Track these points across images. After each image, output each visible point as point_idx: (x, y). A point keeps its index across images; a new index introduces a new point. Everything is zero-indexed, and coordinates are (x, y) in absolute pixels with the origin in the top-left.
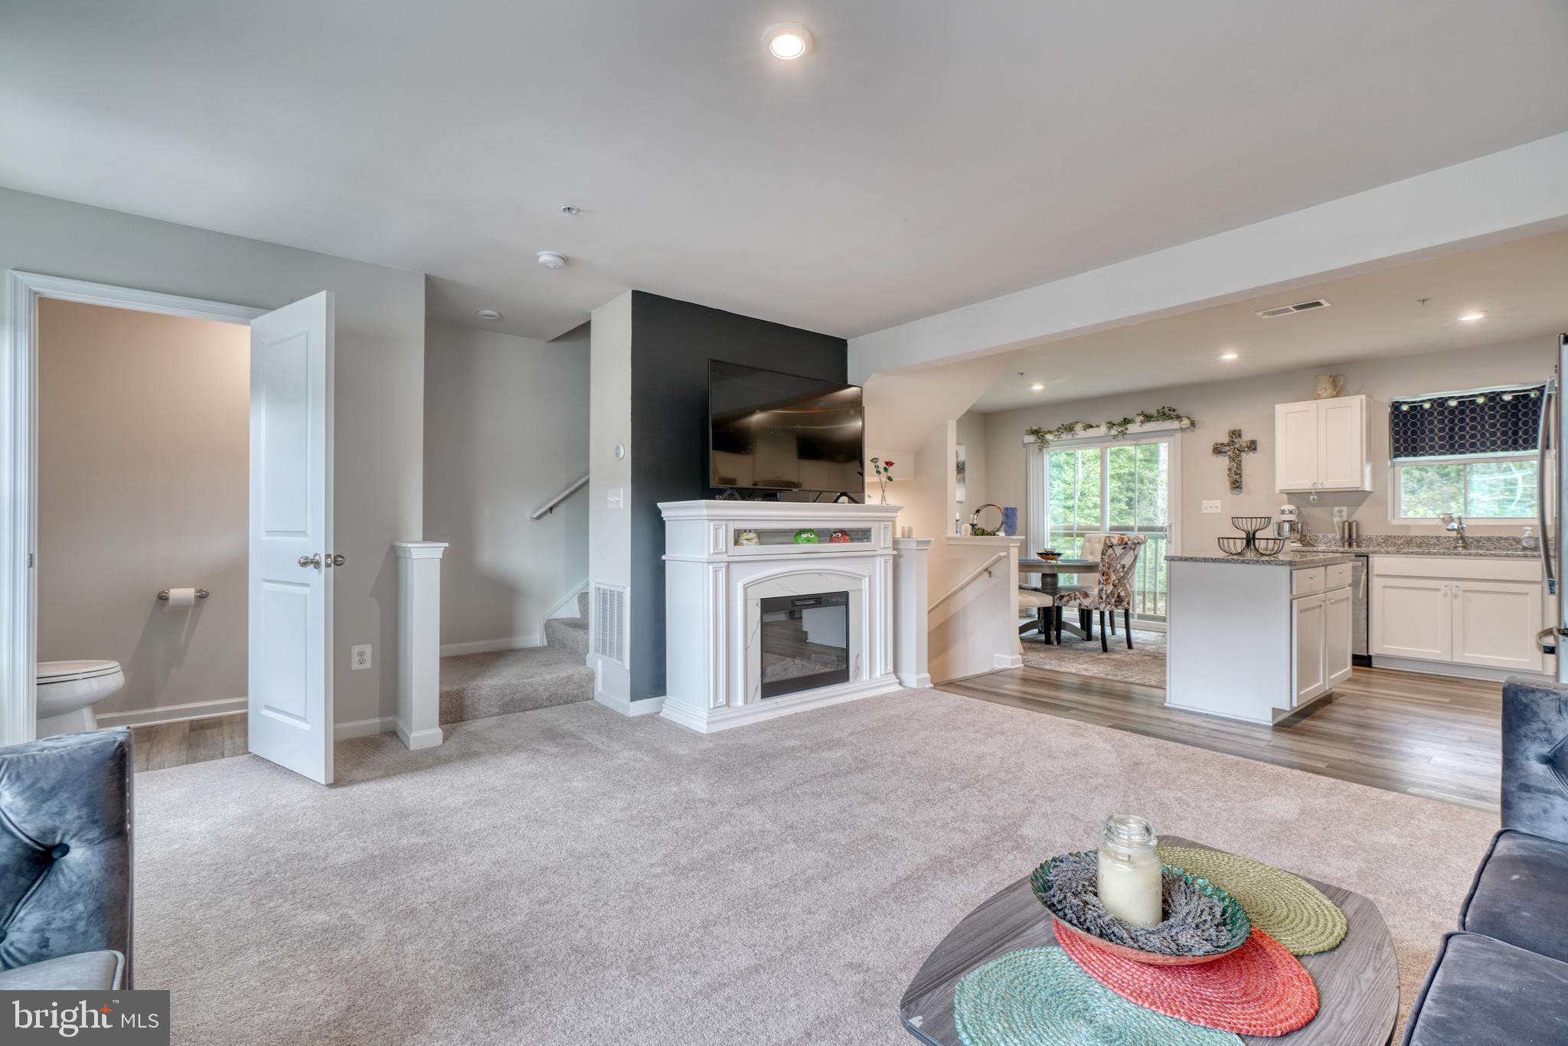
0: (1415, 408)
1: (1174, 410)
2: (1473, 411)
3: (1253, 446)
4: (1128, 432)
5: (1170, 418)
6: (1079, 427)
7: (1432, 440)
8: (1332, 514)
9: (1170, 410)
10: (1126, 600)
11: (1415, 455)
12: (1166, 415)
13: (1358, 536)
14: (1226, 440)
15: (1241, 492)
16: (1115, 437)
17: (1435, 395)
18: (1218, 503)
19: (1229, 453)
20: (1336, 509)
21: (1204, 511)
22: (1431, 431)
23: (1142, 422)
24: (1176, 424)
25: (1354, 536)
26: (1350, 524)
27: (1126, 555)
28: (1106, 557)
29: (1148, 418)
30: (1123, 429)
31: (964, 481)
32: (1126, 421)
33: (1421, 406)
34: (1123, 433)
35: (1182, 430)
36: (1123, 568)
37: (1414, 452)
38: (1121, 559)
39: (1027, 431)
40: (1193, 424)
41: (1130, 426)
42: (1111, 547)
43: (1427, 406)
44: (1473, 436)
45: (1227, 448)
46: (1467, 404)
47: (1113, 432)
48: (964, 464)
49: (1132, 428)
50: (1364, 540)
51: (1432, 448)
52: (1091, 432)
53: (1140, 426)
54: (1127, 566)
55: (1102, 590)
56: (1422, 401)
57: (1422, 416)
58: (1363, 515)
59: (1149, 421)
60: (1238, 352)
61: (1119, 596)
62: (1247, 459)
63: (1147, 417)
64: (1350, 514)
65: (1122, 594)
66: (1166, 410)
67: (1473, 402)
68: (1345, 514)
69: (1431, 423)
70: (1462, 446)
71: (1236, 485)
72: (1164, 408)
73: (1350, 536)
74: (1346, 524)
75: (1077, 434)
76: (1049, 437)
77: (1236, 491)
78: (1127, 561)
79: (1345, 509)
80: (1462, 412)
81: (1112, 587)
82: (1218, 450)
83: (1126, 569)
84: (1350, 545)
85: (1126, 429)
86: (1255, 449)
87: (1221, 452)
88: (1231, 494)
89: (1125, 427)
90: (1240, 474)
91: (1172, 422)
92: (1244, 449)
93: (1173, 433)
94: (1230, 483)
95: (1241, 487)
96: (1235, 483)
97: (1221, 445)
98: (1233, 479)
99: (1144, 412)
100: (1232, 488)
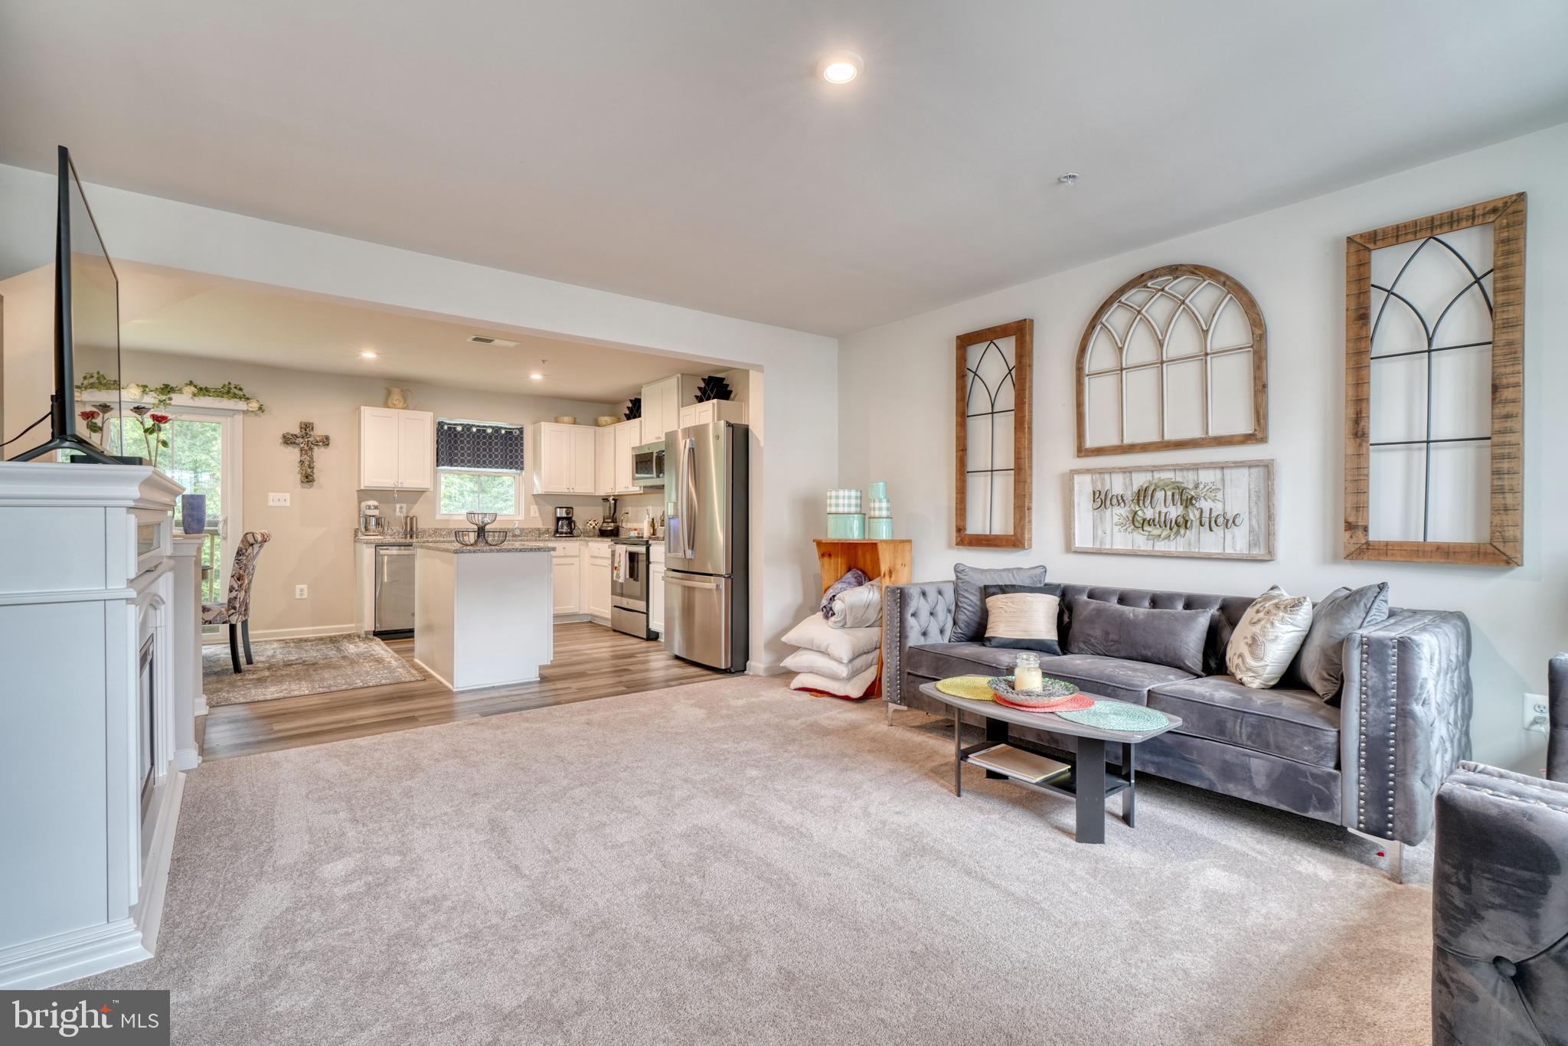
0: (452, 428)
1: (241, 389)
2: (484, 437)
3: (326, 441)
4: (172, 402)
5: (235, 396)
7: (463, 455)
8: (395, 510)
9: (235, 388)
11: (451, 466)
12: (229, 392)
13: (417, 529)
14: (297, 431)
15: (312, 486)
17: (465, 422)
18: (287, 496)
19: (302, 446)
20: (398, 506)
21: (271, 503)
22: (462, 448)
23: (194, 395)
24: (242, 405)
25: (415, 529)
26: (412, 519)
28: (245, 558)
29: (203, 391)
30: (164, 397)
32: (168, 389)
33: (455, 428)
34: (165, 404)
35: (245, 412)
37: (451, 463)
40: (260, 408)
41: (173, 395)
42: (252, 545)
43: (459, 429)
44: (484, 456)
45: (300, 440)
46: (482, 430)
49: (177, 399)
50: (420, 532)
51: (462, 461)
53: (192, 398)
55: (236, 598)
56: (455, 424)
57: (455, 436)
58: (417, 510)
59: (204, 395)
60: (378, 354)
62: (319, 453)
63: (201, 389)
64: (408, 511)
66: (232, 386)
67: (484, 431)
68: (404, 510)
69: (462, 442)
70: (478, 462)
71: (308, 478)
72: (229, 383)
73: (411, 529)
74: (409, 518)
77: (307, 485)
79: (404, 505)
80: (478, 437)
82: (288, 440)
84: (411, 537)
85: (170, 399)
86: (328, 445)
87: (291, 443)
88: (303, 487)
89: (169, 396)
90: (313, 468)
91: (235, 402)
92: (316, 443)
93: (231, 413)
94: (299, 476)
95: (313, 481)
96: (307, 477)
97: (292, 435)
98: (304, 472)
99: (195, 382)
100: (302, 482)
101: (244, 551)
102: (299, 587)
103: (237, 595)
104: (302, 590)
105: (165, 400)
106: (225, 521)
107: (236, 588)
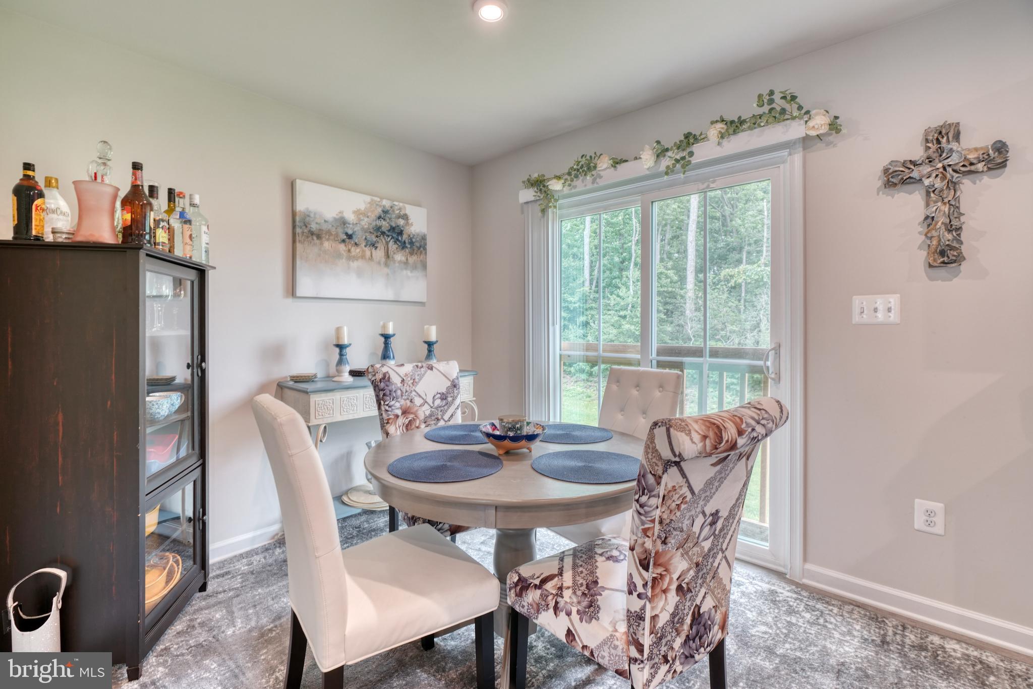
3: (994, 159)
4: (694, 159)
5: (782, 115)
6: (604, 164)
9: (784, 98)
10: (718, 618)
12: (773, 111)
16: (668, 171)
18: (892, 301)
19: (928, 182)
21: (856, 319)
23: (722, 136)
24: (795, 130)
27: (721, 482)
28: (654, 501)
29: (735, 126)
30: (685, 154)
31: (424, 266)
32: (690, 139)
34: (684, 163)
35: (806, 143)
36: (713, 523)
38: (707, 500)
39: (524, 182)
40: (834, 126)
41: (695, 148)
45: (926, 169)
47: (666, 162)
48: (424, 238)
49: (702, 152)
52: (627, 171)
53: (719, 144)
54: (724, 514)
55: (640, 617)
59: (737, 131)
61: (697, 617)
62: (976, 190)
63: (732, 123)
65: (707, 606)
66: (776, 98)
71: (946, 256)
72: (772, 93)
75: (601, 177)
76: (555, 186)
77: (942, 272)
78: (720, 502)
81: (673, 598)
82: (896, 178)
83: (719, 525)
85: (691, 154)
86: (1000, 165)
87: (903, 182)
88: (931, 279)
89: (688, 150)
90: (959, 229)
91: (786, 125)
92: (968, 169)
93: (785, 153)
94: (924, 253)
95: (959, 259)
96: (942, 253)
97: (904, 164)
98: (935, 242)
99: (725, 118)
100: (930, 266)
101: (651, 480)
102: (921, 505)
103: (643, 608)
104: (930, 513)
105: (683, 158)
106: (777, 349)
107: (640, 589)
